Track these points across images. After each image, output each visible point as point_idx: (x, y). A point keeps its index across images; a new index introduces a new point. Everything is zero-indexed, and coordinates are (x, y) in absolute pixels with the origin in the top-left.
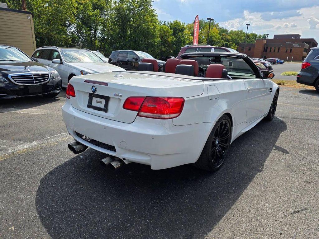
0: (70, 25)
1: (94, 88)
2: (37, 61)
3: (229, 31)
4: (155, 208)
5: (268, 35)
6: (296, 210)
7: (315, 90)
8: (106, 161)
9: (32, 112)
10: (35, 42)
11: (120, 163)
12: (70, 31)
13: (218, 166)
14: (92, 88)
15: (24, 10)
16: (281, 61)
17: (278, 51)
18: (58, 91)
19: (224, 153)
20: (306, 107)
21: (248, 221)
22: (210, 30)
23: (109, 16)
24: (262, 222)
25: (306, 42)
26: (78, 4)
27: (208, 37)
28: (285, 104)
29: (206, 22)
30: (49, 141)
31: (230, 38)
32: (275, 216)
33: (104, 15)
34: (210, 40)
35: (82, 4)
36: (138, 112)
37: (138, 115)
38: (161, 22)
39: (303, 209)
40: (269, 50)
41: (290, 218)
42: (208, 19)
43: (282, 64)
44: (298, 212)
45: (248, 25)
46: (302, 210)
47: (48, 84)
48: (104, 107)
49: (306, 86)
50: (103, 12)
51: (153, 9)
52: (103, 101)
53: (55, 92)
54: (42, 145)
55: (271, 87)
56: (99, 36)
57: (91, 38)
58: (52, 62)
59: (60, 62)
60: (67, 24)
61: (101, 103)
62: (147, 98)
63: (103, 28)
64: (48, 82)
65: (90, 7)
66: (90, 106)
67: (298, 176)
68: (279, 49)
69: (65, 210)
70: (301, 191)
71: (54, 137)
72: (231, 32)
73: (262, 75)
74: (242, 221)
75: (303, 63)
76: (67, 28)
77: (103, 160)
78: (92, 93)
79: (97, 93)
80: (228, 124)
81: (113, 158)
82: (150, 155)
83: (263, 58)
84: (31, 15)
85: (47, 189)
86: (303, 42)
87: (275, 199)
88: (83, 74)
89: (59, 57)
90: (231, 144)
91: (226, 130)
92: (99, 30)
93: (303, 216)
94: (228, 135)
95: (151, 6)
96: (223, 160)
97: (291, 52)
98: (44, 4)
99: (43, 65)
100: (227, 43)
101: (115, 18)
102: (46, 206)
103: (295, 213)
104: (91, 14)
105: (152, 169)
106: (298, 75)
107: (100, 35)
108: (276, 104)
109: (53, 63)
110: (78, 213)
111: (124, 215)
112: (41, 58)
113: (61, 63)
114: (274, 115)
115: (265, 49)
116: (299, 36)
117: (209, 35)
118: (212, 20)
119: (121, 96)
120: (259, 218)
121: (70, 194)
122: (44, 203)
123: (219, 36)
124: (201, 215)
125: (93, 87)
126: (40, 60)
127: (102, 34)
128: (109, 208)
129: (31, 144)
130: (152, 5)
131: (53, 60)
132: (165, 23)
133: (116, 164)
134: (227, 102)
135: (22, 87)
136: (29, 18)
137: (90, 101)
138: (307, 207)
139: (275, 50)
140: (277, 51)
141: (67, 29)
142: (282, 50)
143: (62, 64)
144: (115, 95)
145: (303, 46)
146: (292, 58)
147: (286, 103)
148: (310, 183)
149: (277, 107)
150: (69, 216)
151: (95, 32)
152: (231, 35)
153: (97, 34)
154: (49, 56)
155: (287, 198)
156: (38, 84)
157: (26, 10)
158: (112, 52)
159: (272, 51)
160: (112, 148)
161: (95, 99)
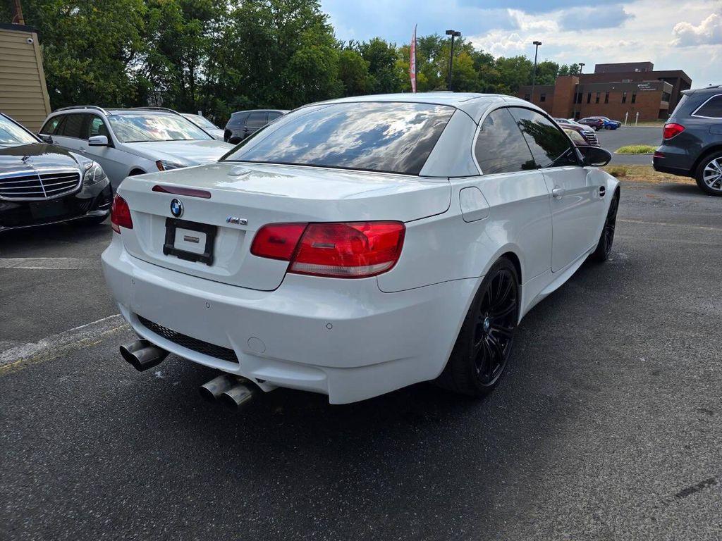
0: (132, 54)
1: (177, 206)
2: (51, 142)
3: (495, 59)
4: (341, 503)
5: (582, 65)
6: (688, 485)
7: (696, 184)
8: (214, 388)
9: (39, 266)
10: (47, 97)
11: (250, 390)
12: (133, 69)
13: (493, 382)
14: (172, 206)
15: (18, 22)
16: (614, 123)
17: (607, 101)
18: (104, 212)
19: (503, 348)
20: (680, 225)
21: (575, 524)
22: (454, 58)
23: (222, 33)
24: (608, 522)
25: (666, 79)
26: (150, 8)
27: (449, 74)
28: (633, 221)
29: (443, 39)
30: (79, 335)
31: (499, 75)
32: (638, 506)
33: (210, 31)
34: (454, 81)
35: (159, 7)
36: (288, 263)
37: (289, 270)
38: (341, 43)
39: (704, 482)
40: (585, 98)
41: (675, 508)
42: (448, 32)
43: (614, 129)
44: (692, 490)
45: (537, 43)
46: (701, 486)
47: (78, 196)
48: (205, 251)
49: (673, 176)
50: (208, 24)
51: (322, 14)
52: (202, 237)
53: (94, 214)
54: (62, 349)
55: (603, 185)
56: (201, 79)
57: (183, 84)
58: (87, 143)
59: (107, 143)
60: (124, 52)
61: (198, 242)
62: (310, 227)
63: (210, 61)
64: (79, 191)
65: (179, 13)
66: (169, 250)
67: (682, 396)
68: (607, 96)
69: (115, 521)
70: (693, 435)
71: (91, 327)
72: (501, 62)
73: (582, 158)
74: (560, 524)
75: (667, 127)
76: (126, 63)
77: (208, 386)
78: (174, 217)
79: (185, 217)
80: (512, 280)
81: (233, 380)
82: (323, 369)
83: (572, 118)
84: (35, 35)
85: (68, 464)
86: (659, 79)
87: (634, 460)
88: (164, 170)
89: (104, 130)
90: (518, 324)
91: (506, 294)
92: (201, 66)
93: (704, 500)
94: (511, 306)
95: (319, 8)
96: (501, 366)
97: (633, 101)
98: (69, 10)
99: (64, 151)
100: (493, 85)
101: (236, 36)
102: (65, 511)
103: (685, 493)
104: (180, 28)
105: (330, 403)
106: (657, 153)
107: (204, 78)
108: (614, 224)
109: (90, 145)
110: (146, 527)
111: (266, 525)
112: (64, 134)
113: (111, 144)
114: (611, 246)
115: (578, 97)
116: (649, 65)
117: (451, 69)
118: (457, 34)
119: (245, 223)
120: (600, 512)
121: (129, 476)
122: (61, 504)
123: (474, 70)
124: (458, 515)
125: (174, 201)
126: (59, 140)
127: (208, 75)
128: (226, 508)
129: (35, 345)
130: (320, 6)
131: (91, 138)
132: (350, 44)
133: (242, 394)
134: (505, 227)
135: (14, 206)
136: (30, 41)
137: (170, 237)
138: (712, 476)
139: (598, 99)
140: (602, 100)
141: (125, 66)
142: (615, 98)
143: (113, 146)
144: (229, 221)
145: (659, 88)
146: (637, 114)
147: (634, 219)
148: (711, 413)
149: (617, 229)
150: (123, 537)
151: (192, 71)
152: (501, 68)
153: (196, 74)
154: (82, 128)
155: (661, 455)
156: (53, 197)
157: (22, 23)
158: (232, 114)
159: (593, 100)
160: (229, 355)
161: (180, 233)
